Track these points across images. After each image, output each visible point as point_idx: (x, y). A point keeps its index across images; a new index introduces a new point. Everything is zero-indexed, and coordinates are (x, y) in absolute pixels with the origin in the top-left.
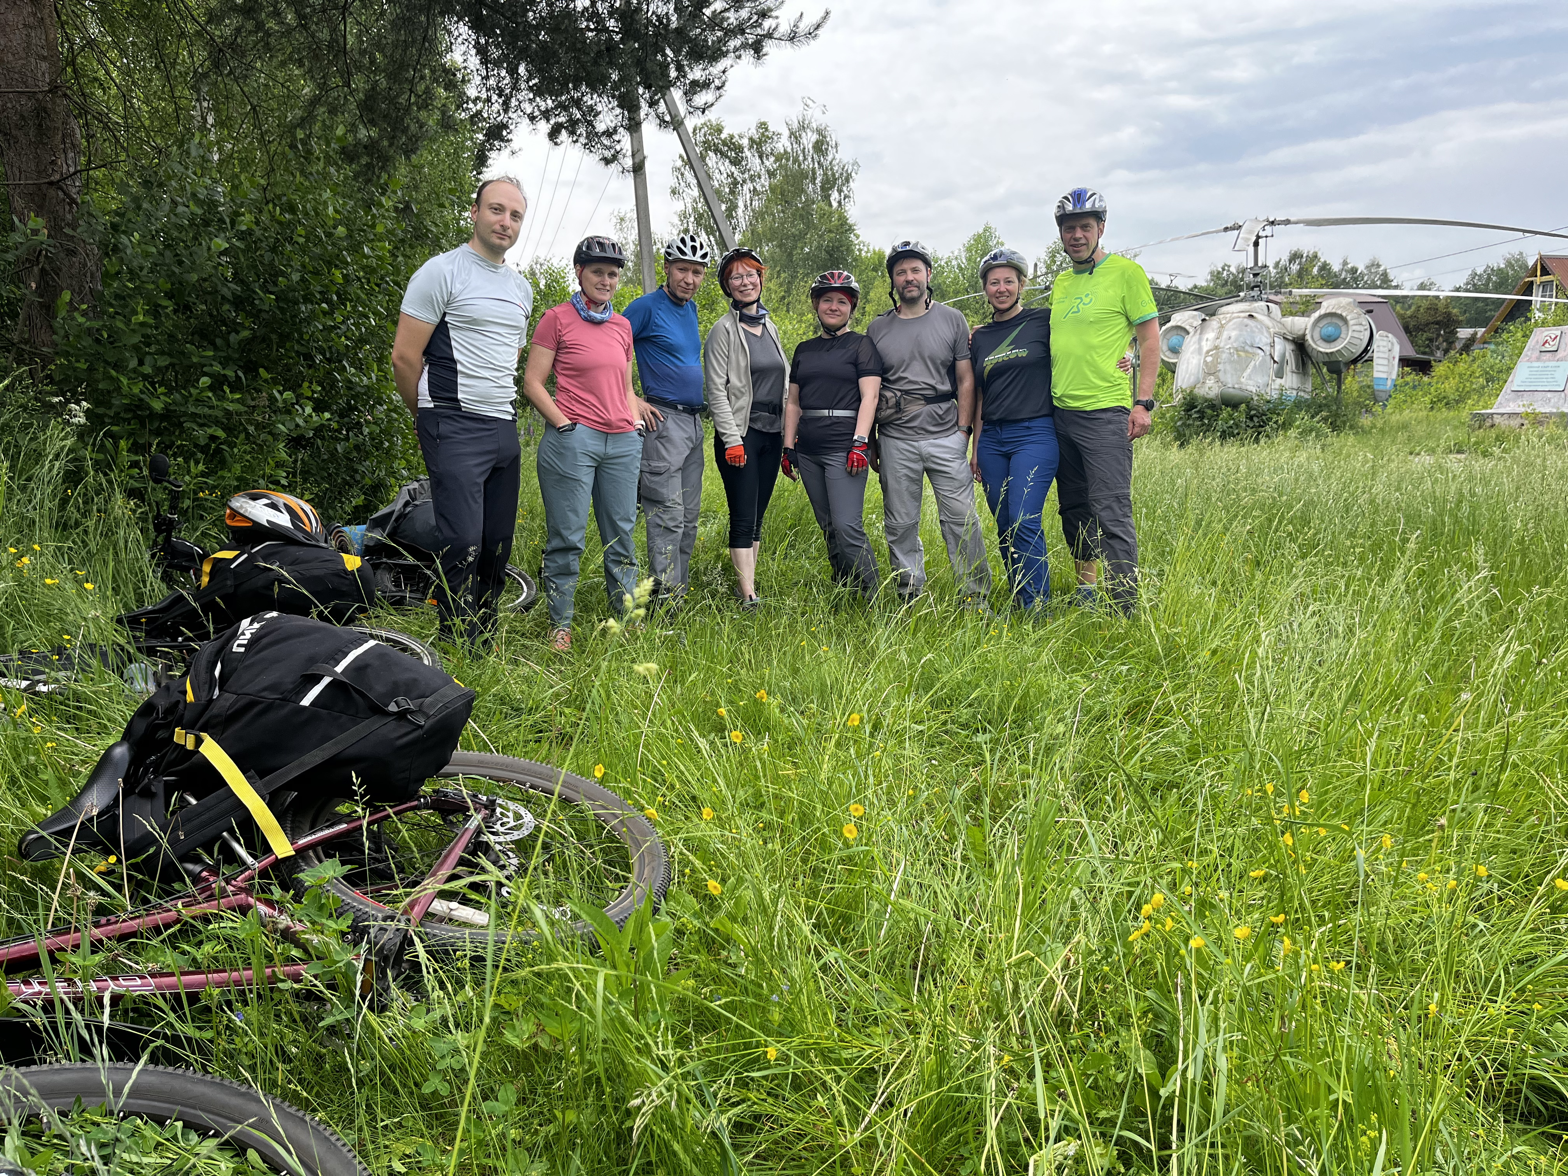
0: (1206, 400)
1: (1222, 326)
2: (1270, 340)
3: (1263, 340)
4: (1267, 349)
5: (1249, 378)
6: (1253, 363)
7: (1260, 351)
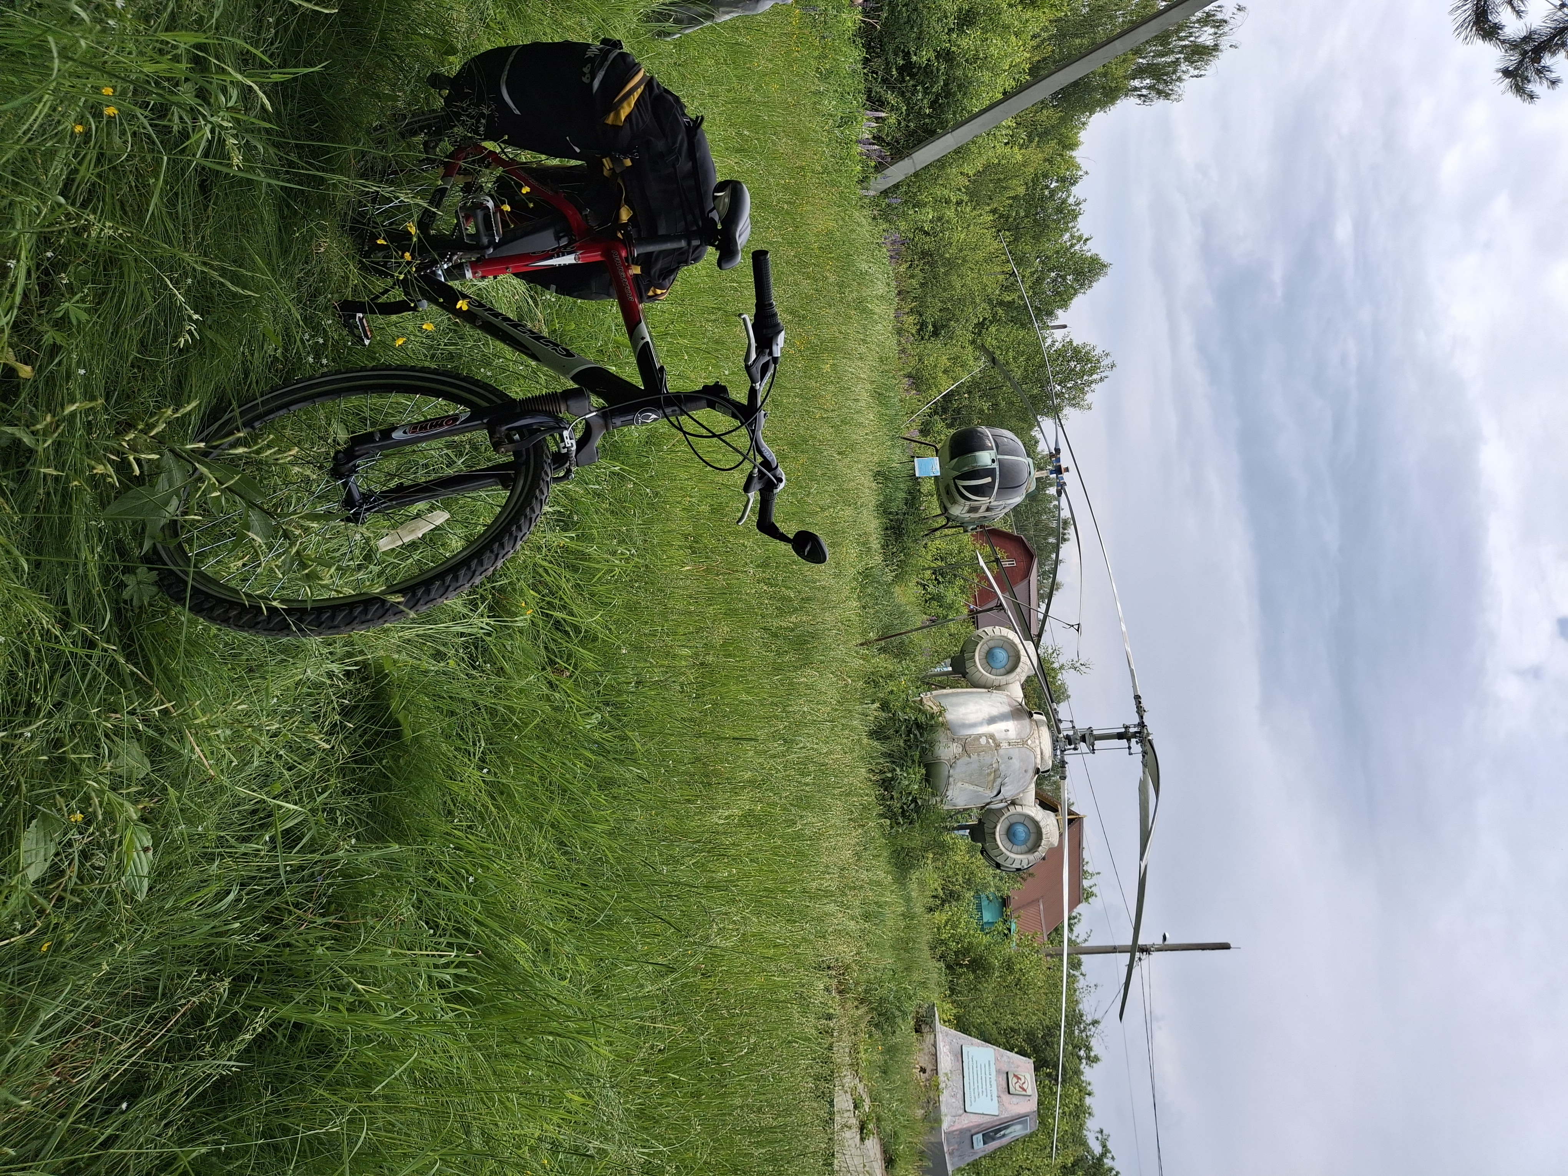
6: (981, 789)
7: (995, 793)
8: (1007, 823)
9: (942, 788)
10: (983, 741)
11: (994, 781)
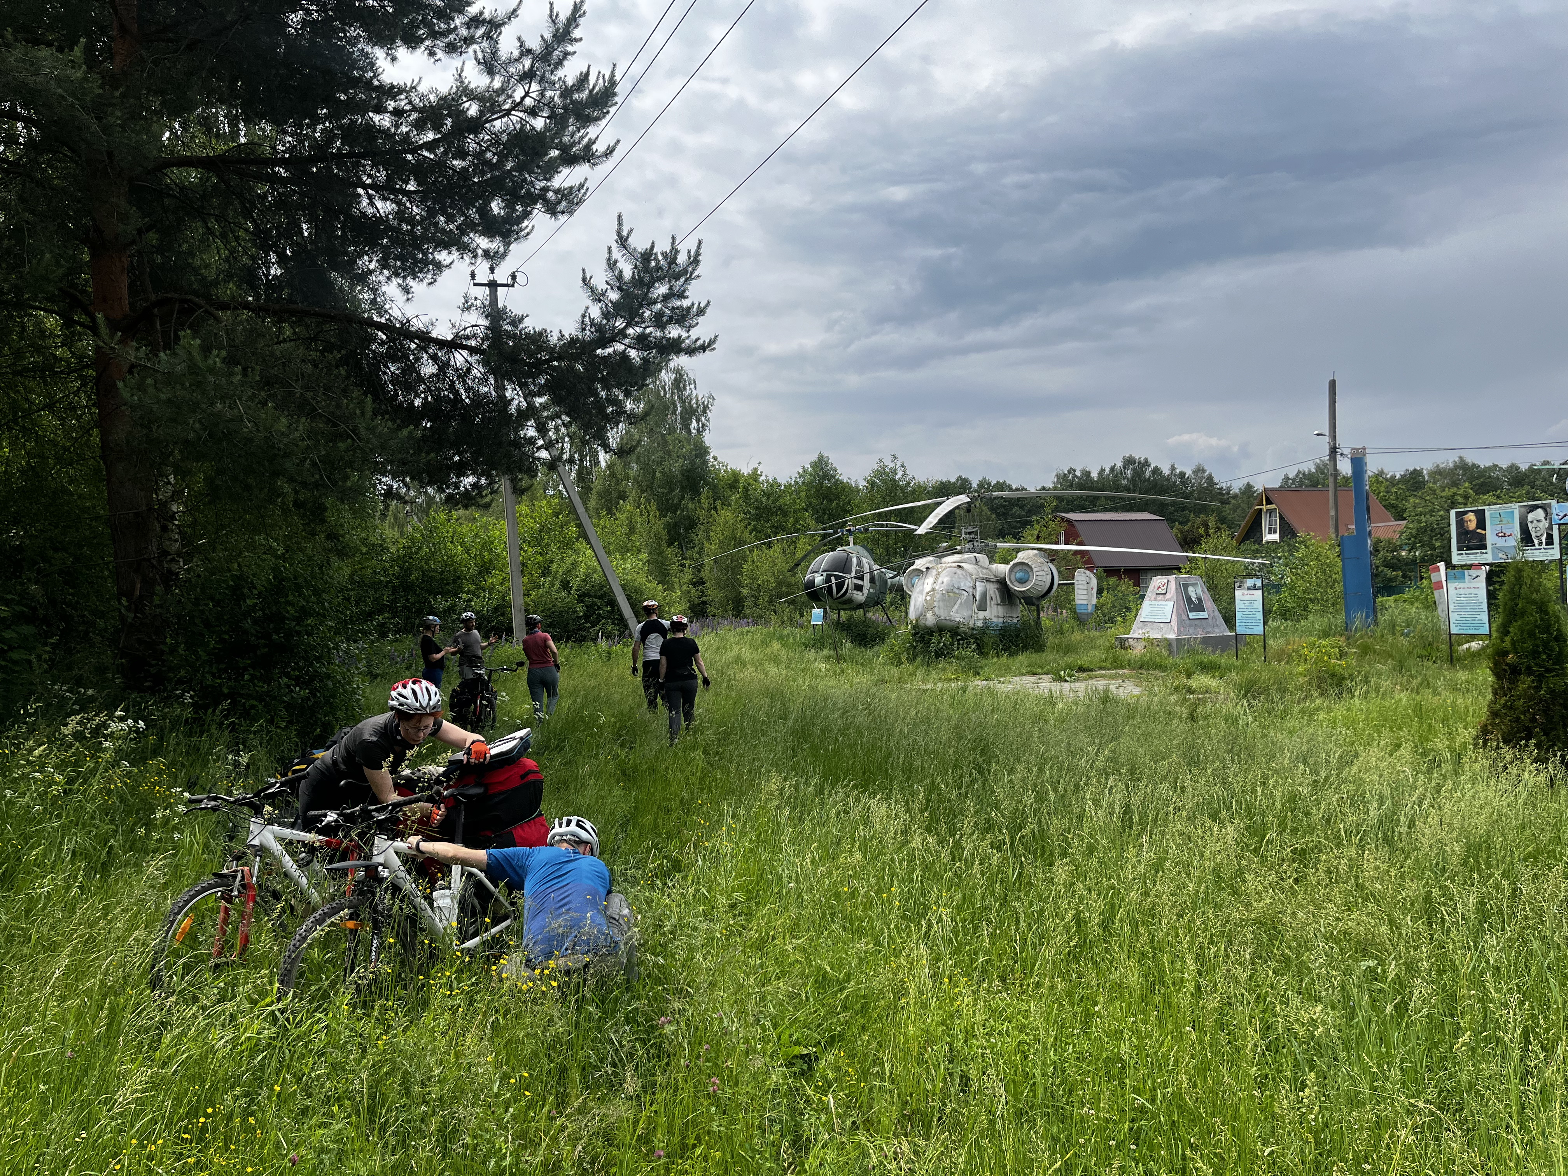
0: (926, 628)
1: (939, 574)
2: (973, 584)
3: (968, 583)
4: (971, 590)
5: (957, 612)
6: (959, 601)
7: (964, 592)
8: (1016, 584)
9: (955, 624)
10: (928, 598)
11: (955, 592)
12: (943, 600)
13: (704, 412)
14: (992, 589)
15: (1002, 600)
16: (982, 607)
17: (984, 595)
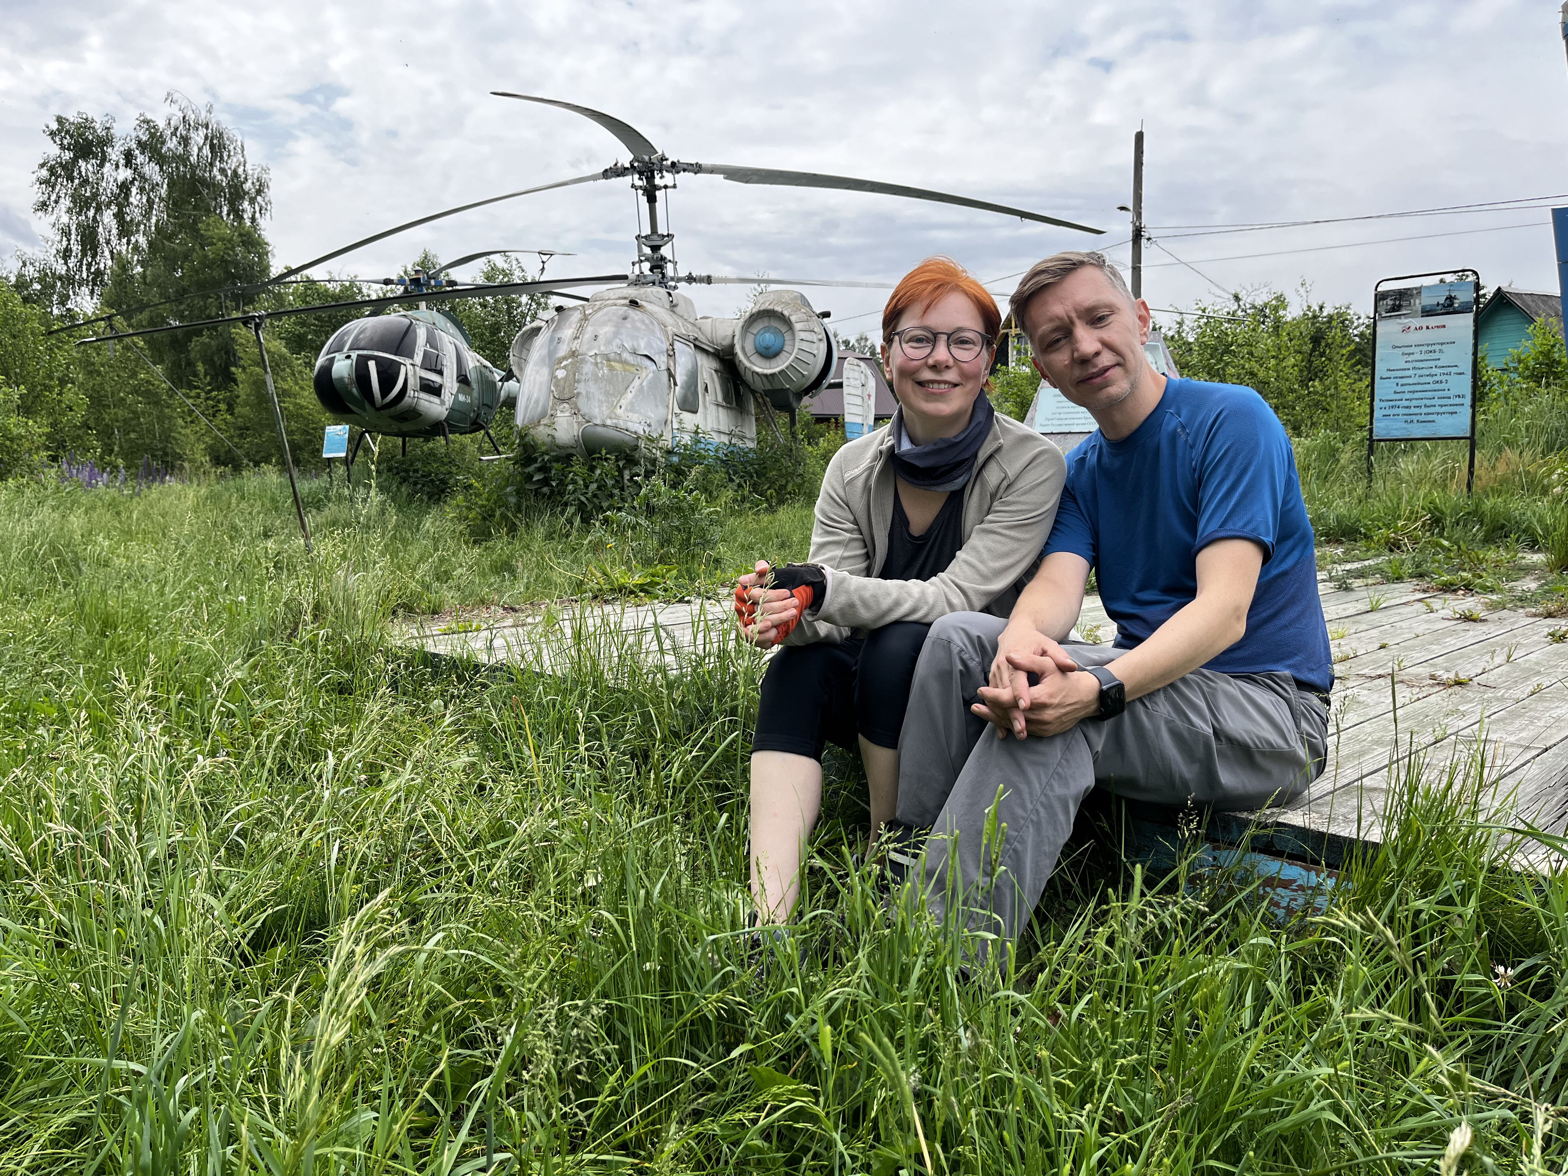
1: (585, 318)
2: (665, 346)
3: (657, 345)
4: (662, 360)
5: (631, 408)
6: (637, 382)
7: (648, 363)
8: (755, 358)
9: (627, 438)
11: (625, 362)
12: (596, 379)
13: (259, 192)
14: (707, 368)
15: (726, 397)
16: (689, 404)
17: (693, 375)
